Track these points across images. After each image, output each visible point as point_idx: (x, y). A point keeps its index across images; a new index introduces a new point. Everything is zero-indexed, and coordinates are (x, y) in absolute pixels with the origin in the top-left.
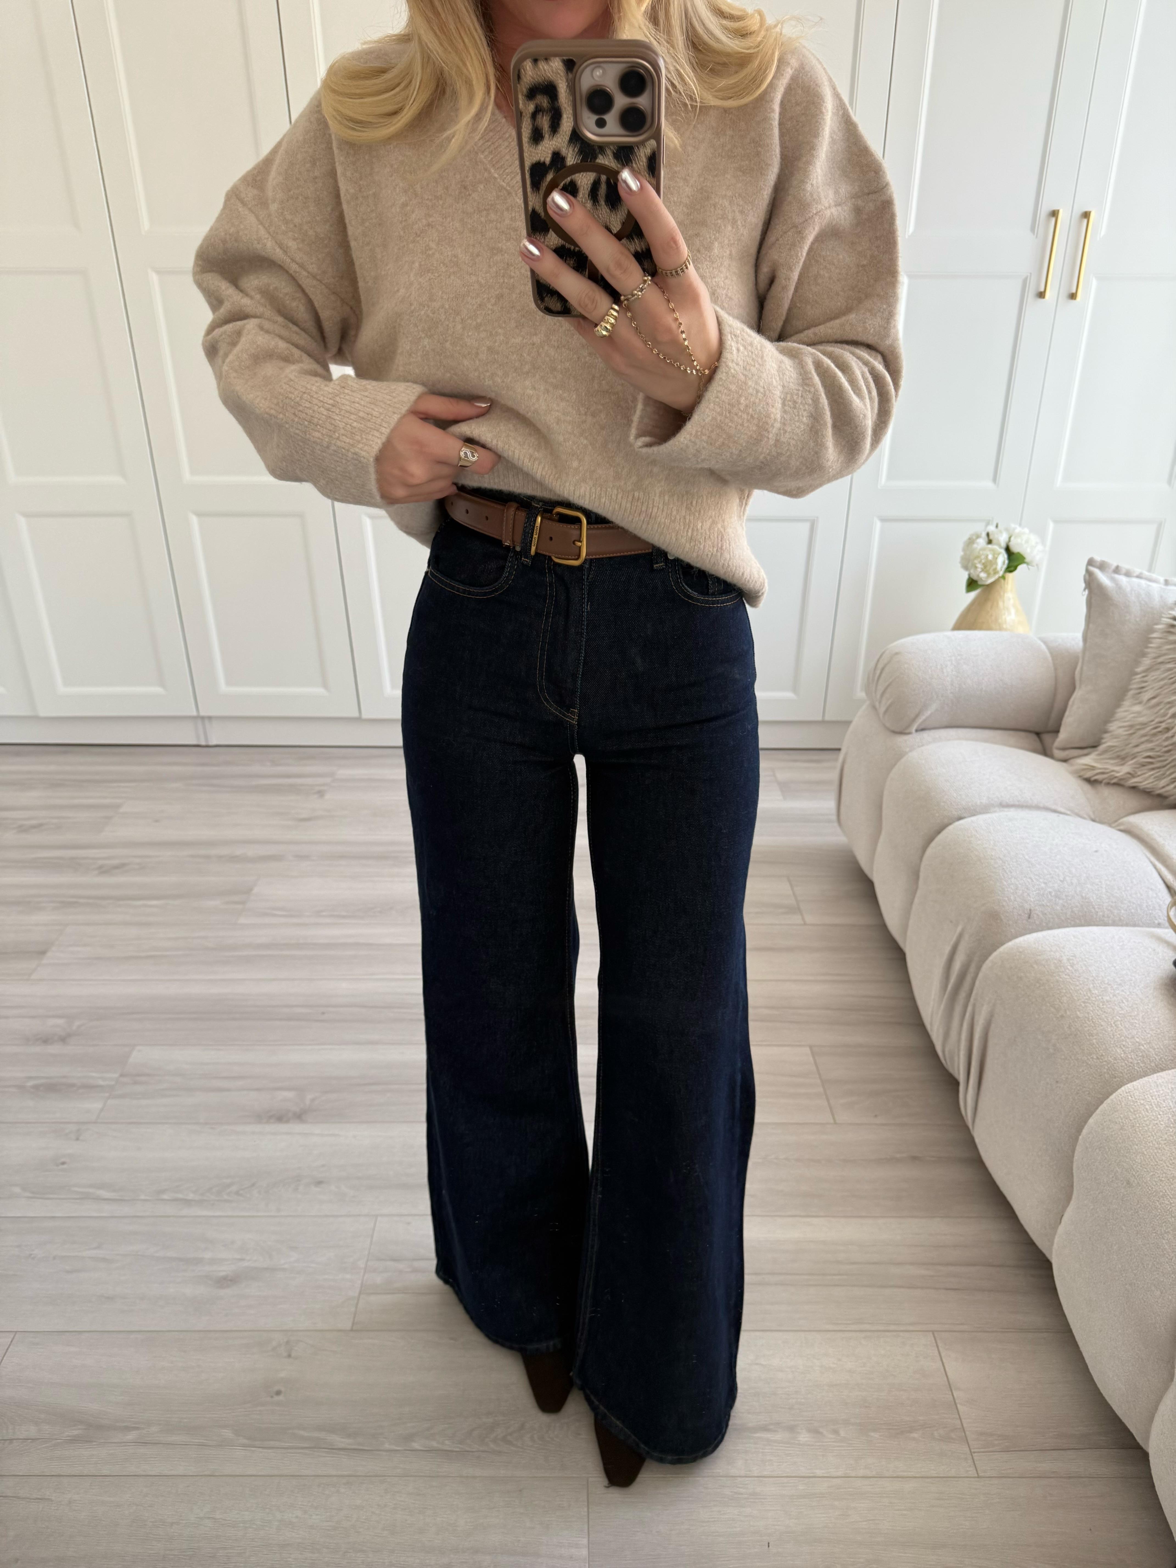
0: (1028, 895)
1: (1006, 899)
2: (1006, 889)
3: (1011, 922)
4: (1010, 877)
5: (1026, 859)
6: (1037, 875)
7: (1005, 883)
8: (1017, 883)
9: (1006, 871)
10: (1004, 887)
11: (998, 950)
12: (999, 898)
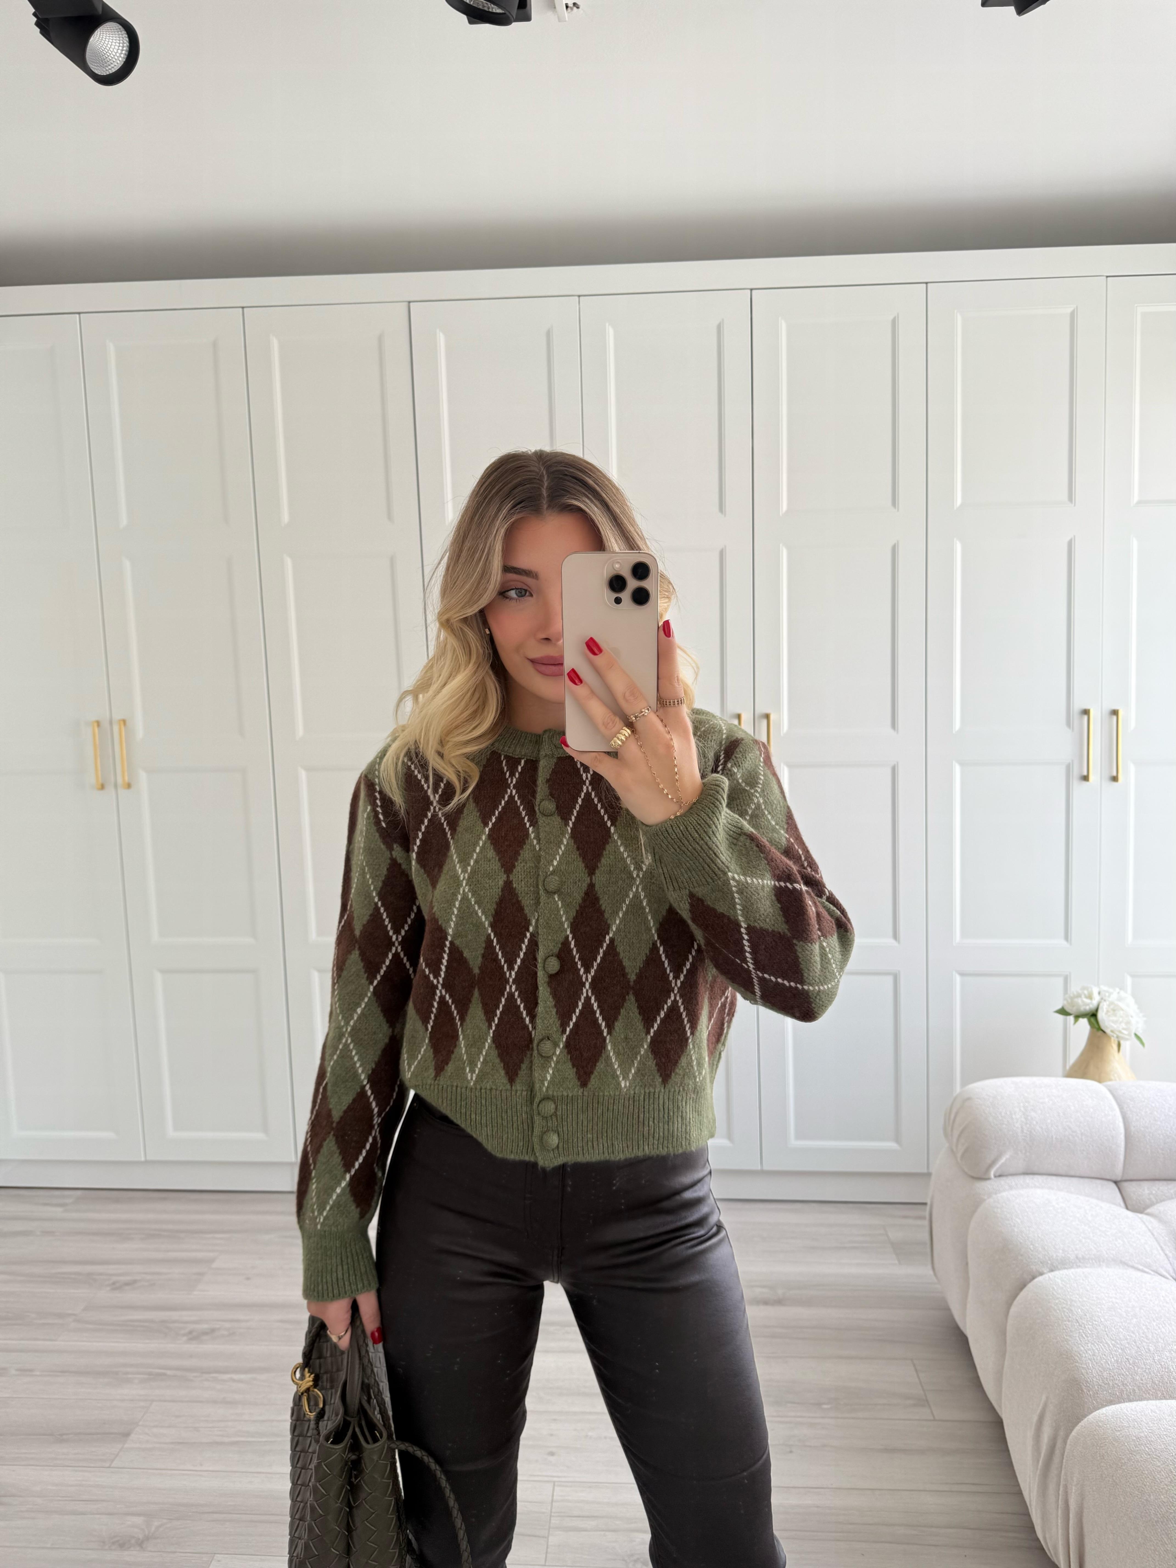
0: (1107, 1362)
1: (1085, 1366)
2: (1084, 1355)
3: (1091, 1392)
4: (1087, 1341)
5: (1101, 1321)
6: (1113, 1340)
7: (1082, 1348)
8: (1094, 1348)
9: (1082, 1335)
10: (1081, 1353)
11: (1080, 1424)
12: (1077, 1364)
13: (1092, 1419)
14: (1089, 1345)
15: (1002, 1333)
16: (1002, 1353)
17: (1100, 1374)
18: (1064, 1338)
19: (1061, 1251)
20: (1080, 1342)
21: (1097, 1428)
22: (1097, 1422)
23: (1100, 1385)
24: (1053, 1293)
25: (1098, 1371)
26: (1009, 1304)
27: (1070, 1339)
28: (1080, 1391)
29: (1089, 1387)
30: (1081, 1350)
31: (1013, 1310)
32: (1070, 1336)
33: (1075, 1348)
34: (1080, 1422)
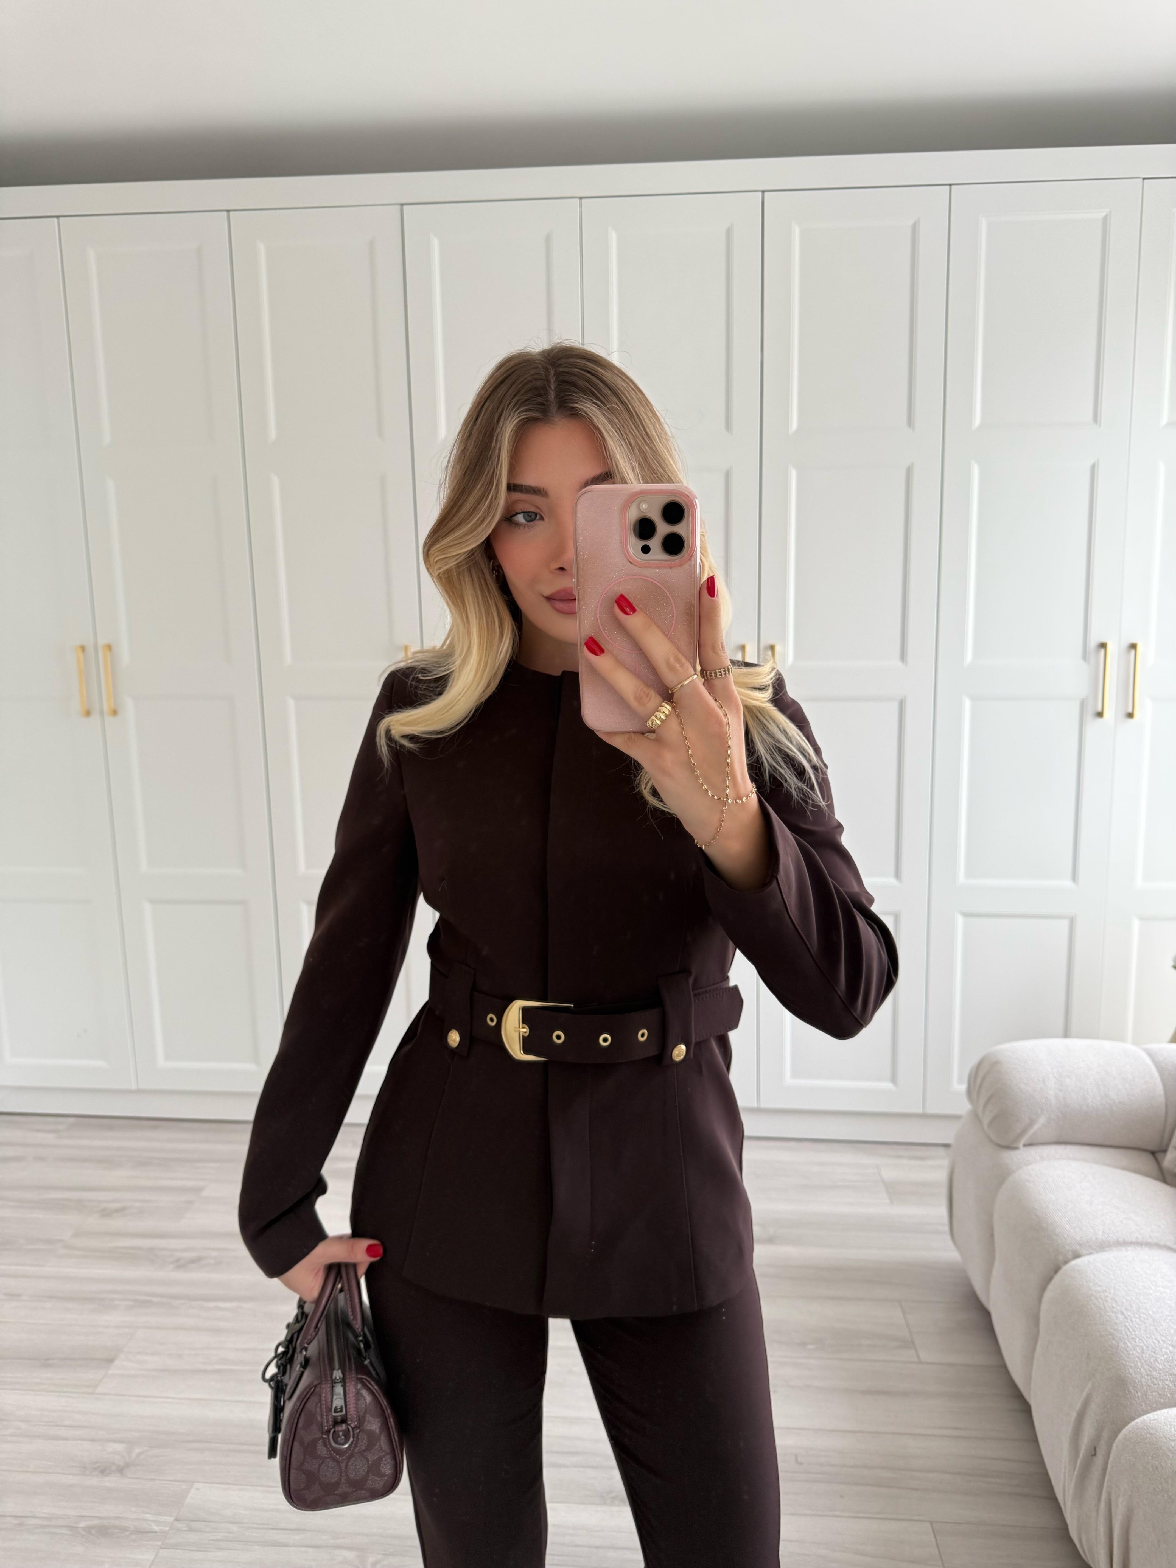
0: (1156, 1360)
1: (1133, 1365)
2: (1131, 1353)
3: (1139, 1394)
4: (1134, 1336)
5: (1149, 1314)
6: (1163, 1335)
7: (1129, 1344)
8: (1142, 1345)
9: (1128, 1329)
10: (1128, 1349)
11: (1127, 1427)
12: (1124, 1362)
13: (1143, 1423)
14: (1137, 1340)
15: (1035, 1319)
16: (1033, 1338)
17: (1149, 1373)
18: (1108, 1331)
19: (1100, 1233)
20: (1126, 1337)
21: (1148, 1435)
22: (1148, 1429)
23: (1150, 1386)
24: (1093, 1279)
25: (1147, 1370)
26: (1043, 1289)
27: (1115, 1333)
28: (1127, 1392)
29: (1137, 1387)
30: (1128, 1346)
31: (1048, 1294)
32: (1115, 1330)
33: (1121, 1345)
34: (1127, 1425)
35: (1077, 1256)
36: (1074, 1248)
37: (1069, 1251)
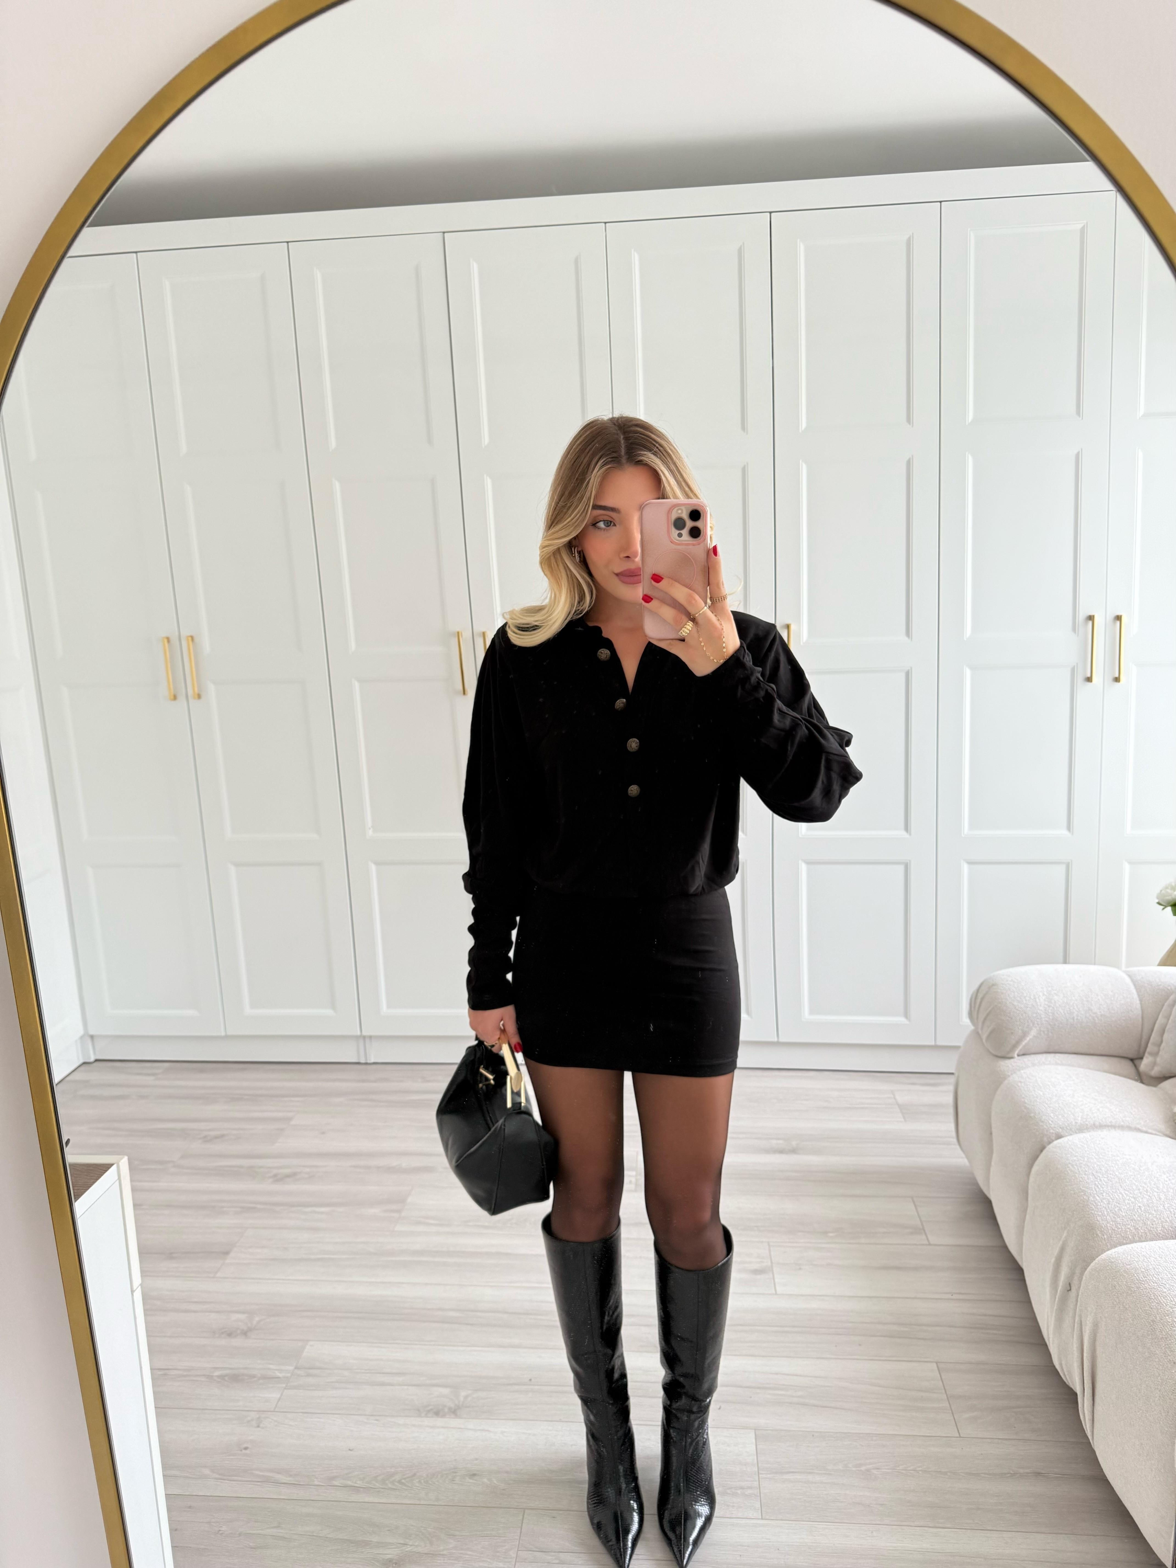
1: (1100, 1213)
3: (1104, 1235)
5: (1116, 1175)
13: (1105, 1257)
15: (1025, 1192)
16: (1023, 1210)
21: (1110, 1264)
22: (1109, 1261)
23: (1114, 1230)
24: (1071, 1153)
25: (1112, 1218)
26: (1031, 1166)
28: (1095, 1235)
29: (1103, 1231)
31: (1035, 1168)
32: (1087, 1188)
34: (1094, 1261)
35: (1059, 1137)
36: (1057, 1130)
37: (1053, 1133)
